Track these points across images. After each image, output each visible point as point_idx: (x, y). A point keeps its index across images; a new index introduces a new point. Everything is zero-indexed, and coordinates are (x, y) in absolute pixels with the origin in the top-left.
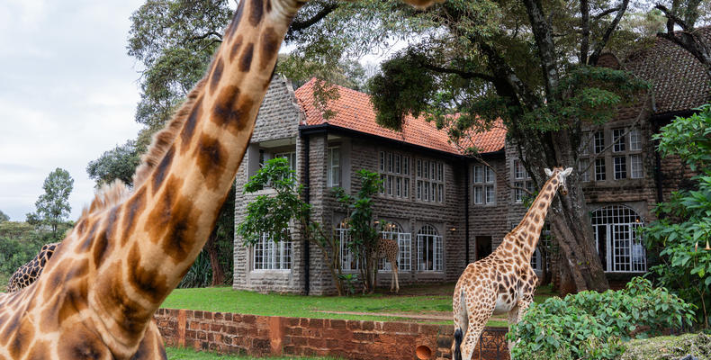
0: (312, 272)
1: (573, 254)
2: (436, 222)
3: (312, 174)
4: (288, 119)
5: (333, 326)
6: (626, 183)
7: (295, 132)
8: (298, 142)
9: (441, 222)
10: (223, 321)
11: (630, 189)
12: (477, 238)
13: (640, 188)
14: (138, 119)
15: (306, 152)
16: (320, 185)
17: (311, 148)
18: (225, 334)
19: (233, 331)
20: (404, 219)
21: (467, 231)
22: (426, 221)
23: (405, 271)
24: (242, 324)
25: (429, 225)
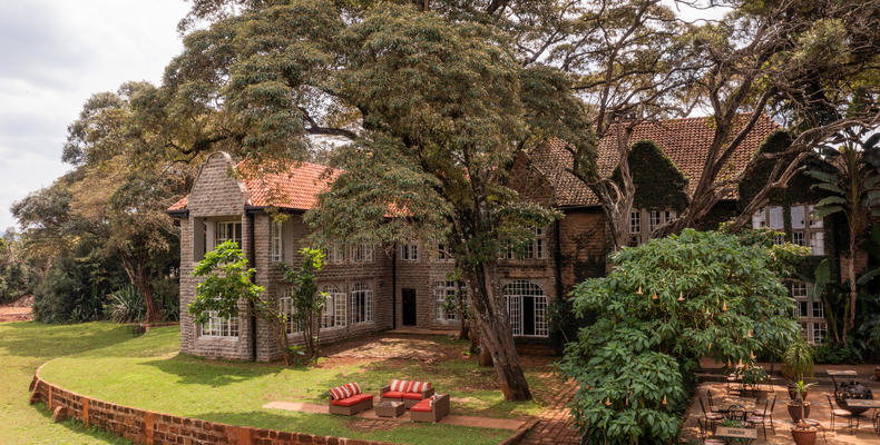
0: (258, 340)
1: (497, 353)
2: (368, 278)
3: (258, 249)
4: (233, 197)
5: (300, 440)
6: (533, 262)
7: (241, 211)
8: (244, 221)
9: (372, 278)
10: (193, 428)
11: (536, 267)
12: (403, 290)
13: (543, 267)
14: (65, 159)
15: (252, 228)
16: (266, 260)
17: (256, 225)
18: (195, 439)
19: (203, 437)
20: (340, 280)
21: (394, 284)
22: (359, 279)
23: (340, 327)
24: (212, 432)
25: (360, 282)
